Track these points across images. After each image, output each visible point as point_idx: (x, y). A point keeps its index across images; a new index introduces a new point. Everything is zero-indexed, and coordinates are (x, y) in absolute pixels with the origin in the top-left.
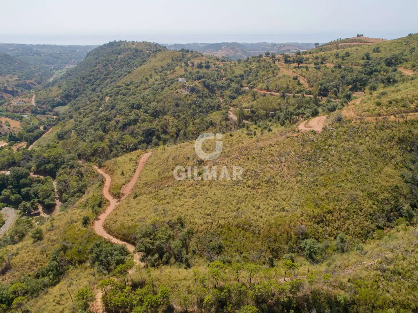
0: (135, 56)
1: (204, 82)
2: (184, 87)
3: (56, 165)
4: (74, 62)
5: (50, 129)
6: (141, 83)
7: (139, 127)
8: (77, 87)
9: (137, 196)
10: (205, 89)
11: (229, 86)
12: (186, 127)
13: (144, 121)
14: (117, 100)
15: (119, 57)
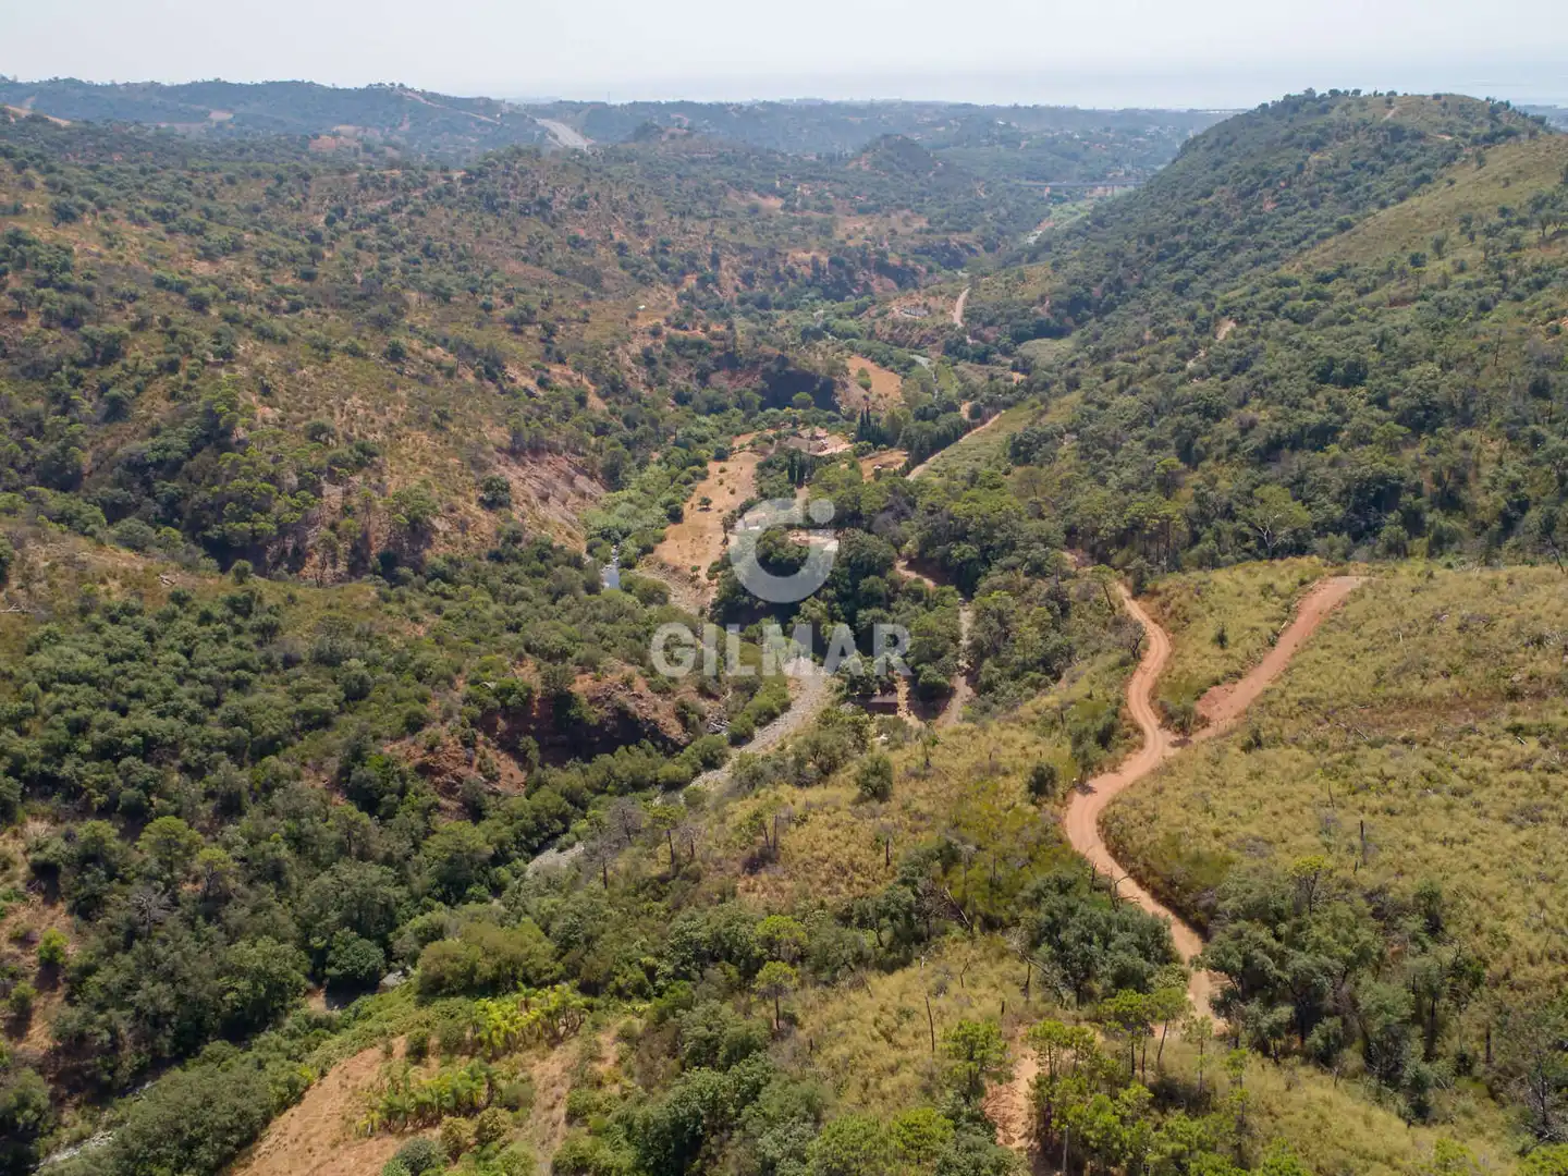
0: (1385, 157)
3: (985, 550)
4: (1128, 174)
5: (990, 417)
6: (1388, 274)
7: (1334, 463)
8: (1121, 271)
9: (1259, 744)
13: (1361, 439)
14: (1266, 337)
15: (1314, 157)
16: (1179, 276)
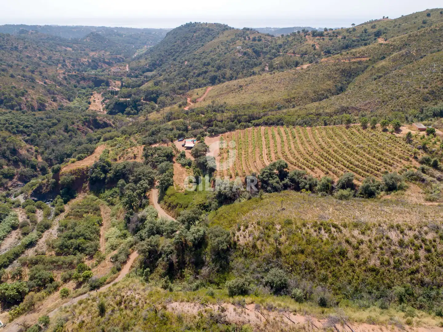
0: (207, 34)
1: (253, 49)
2: (239, 52)
3: (157, 95)
4: (151, 43)
5: (146, 83)
6: (211, 51)
7: (208, 75)
8: (162, 58)
10: (254, 54)
11: (270, 51)
12: (237, 75)
13: (211, 72)
14: (194, 62)
15: (195, 34)
16: (174, 57)
